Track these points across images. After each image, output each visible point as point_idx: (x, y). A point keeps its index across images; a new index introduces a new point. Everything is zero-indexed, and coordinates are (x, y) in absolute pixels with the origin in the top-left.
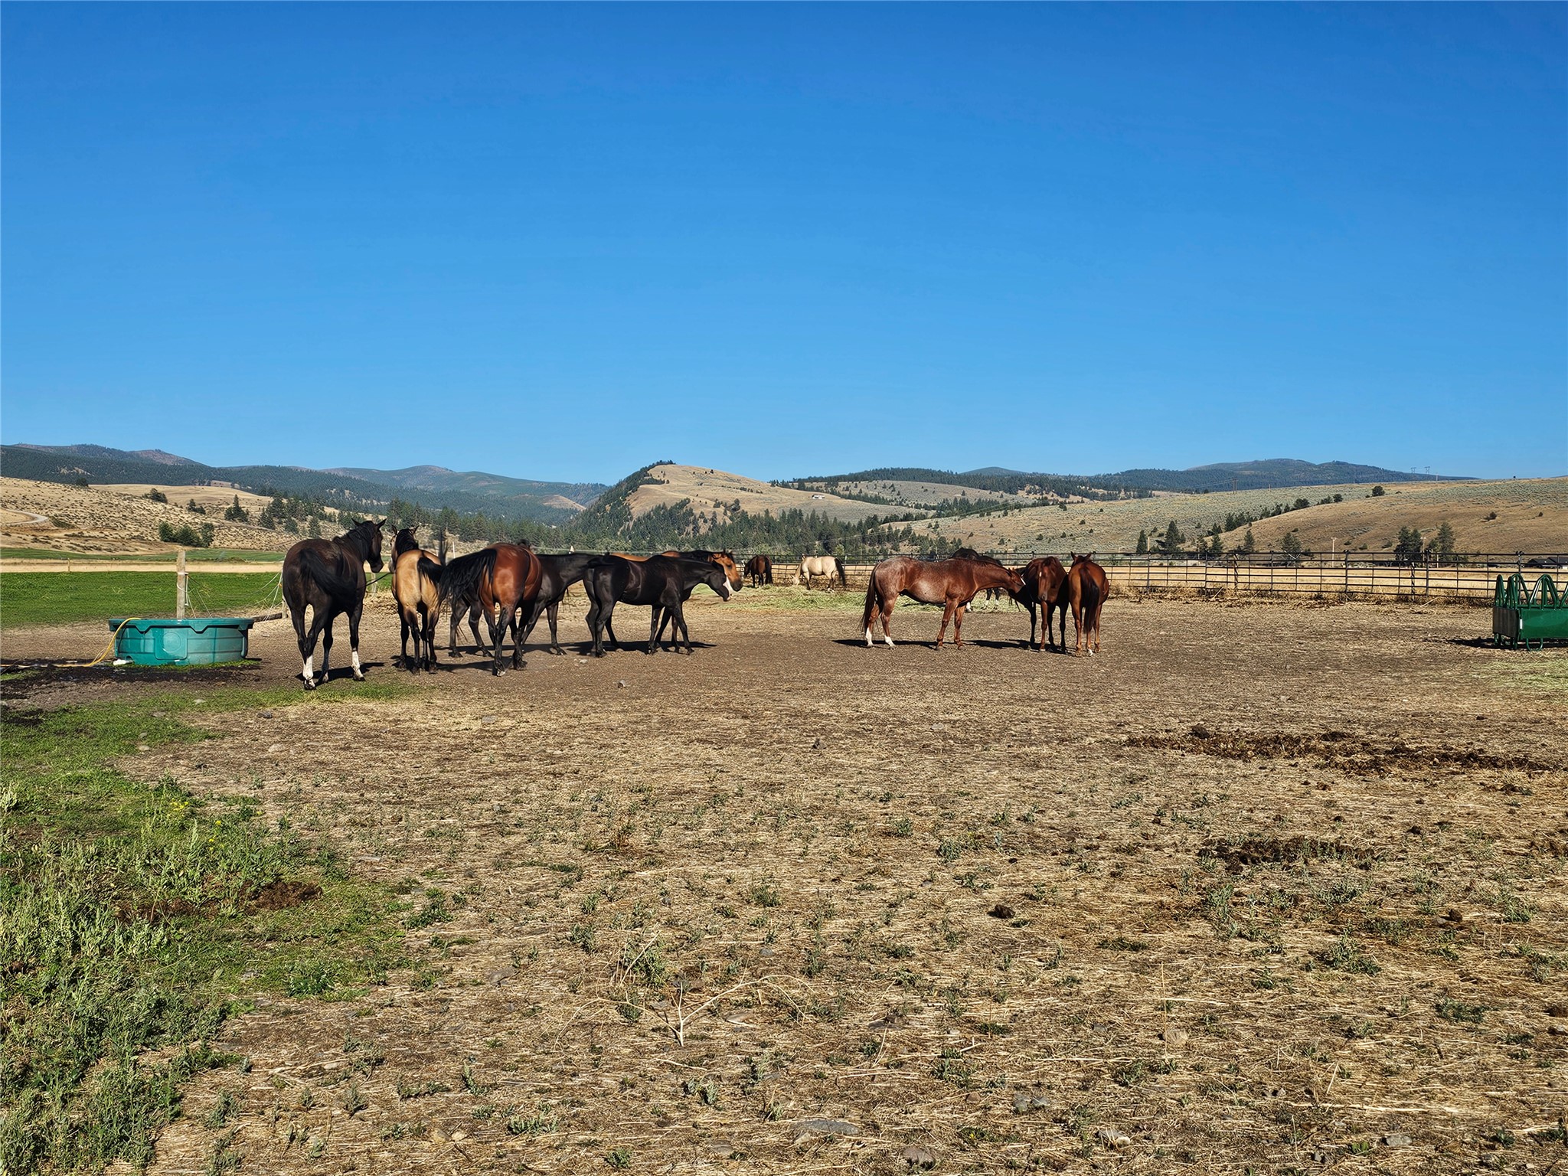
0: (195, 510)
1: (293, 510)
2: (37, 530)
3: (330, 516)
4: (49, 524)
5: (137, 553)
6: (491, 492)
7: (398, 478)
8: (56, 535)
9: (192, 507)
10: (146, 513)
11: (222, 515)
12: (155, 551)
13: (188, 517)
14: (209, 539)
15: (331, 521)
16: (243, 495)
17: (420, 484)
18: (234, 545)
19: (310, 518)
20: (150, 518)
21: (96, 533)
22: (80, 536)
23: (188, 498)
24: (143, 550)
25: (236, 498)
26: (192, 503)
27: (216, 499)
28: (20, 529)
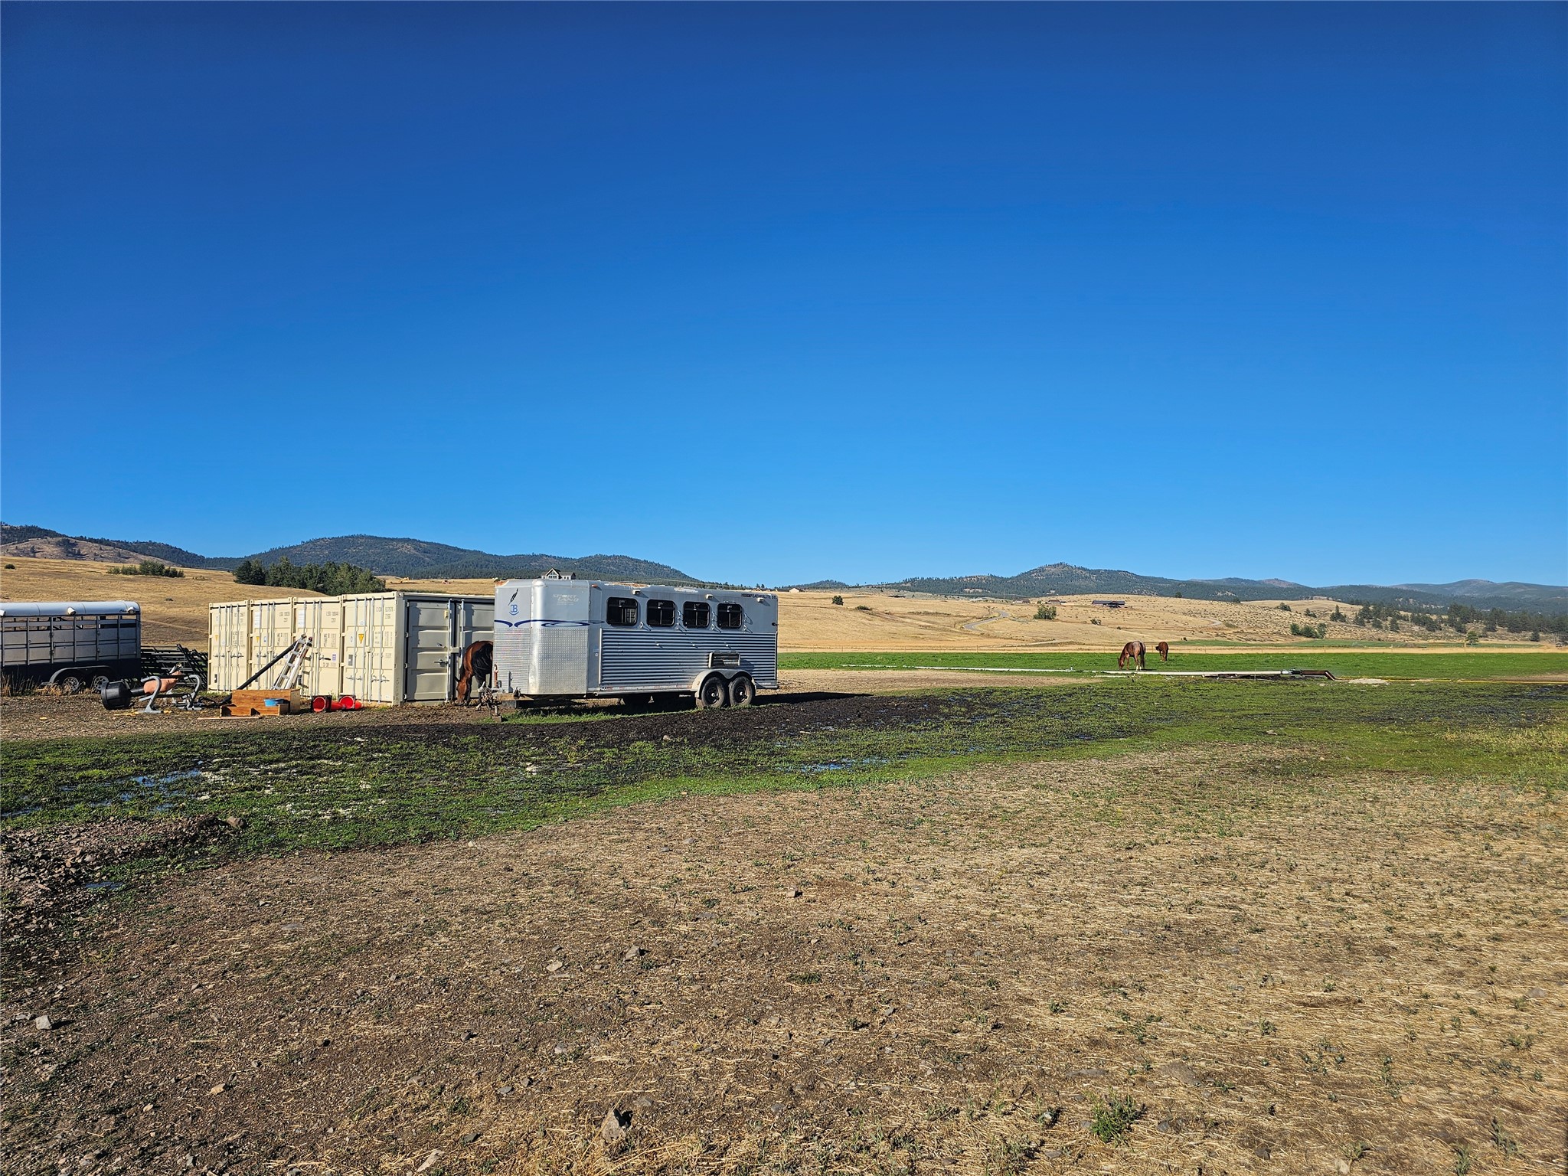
0: (1309, 615)
1: (1377, 614)
2: (1216, 629)
3: (1404, 616)
4: (1223, 626)
5: (1278, 642)
6: (1526, 596)
7: (1448, 589)
8: (1228, 632)
9: (1308, 614)
10: (1279, 618)
11: (1328, 618)
12: (1289, 641)
13: (1306, 620)
14: (1323, 633)
15: (1405, 620)
16: (1341, 605)
17: (1467, 593)
18: (1339, 637)
19: (1389, 618)
20: (1282, 621)
21: (1251, 631)
22: (1242, 632)
23: (1305, 608)
24: (1281, 641)
25: (1337, 607)
26: (1308, 611)
27: (1323, 608)
28: (1208, 629)
